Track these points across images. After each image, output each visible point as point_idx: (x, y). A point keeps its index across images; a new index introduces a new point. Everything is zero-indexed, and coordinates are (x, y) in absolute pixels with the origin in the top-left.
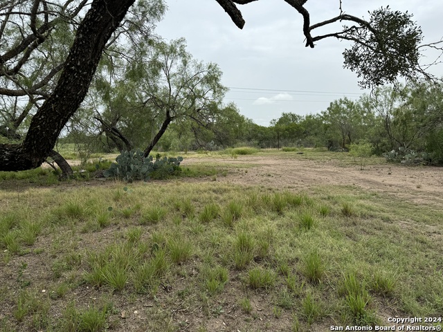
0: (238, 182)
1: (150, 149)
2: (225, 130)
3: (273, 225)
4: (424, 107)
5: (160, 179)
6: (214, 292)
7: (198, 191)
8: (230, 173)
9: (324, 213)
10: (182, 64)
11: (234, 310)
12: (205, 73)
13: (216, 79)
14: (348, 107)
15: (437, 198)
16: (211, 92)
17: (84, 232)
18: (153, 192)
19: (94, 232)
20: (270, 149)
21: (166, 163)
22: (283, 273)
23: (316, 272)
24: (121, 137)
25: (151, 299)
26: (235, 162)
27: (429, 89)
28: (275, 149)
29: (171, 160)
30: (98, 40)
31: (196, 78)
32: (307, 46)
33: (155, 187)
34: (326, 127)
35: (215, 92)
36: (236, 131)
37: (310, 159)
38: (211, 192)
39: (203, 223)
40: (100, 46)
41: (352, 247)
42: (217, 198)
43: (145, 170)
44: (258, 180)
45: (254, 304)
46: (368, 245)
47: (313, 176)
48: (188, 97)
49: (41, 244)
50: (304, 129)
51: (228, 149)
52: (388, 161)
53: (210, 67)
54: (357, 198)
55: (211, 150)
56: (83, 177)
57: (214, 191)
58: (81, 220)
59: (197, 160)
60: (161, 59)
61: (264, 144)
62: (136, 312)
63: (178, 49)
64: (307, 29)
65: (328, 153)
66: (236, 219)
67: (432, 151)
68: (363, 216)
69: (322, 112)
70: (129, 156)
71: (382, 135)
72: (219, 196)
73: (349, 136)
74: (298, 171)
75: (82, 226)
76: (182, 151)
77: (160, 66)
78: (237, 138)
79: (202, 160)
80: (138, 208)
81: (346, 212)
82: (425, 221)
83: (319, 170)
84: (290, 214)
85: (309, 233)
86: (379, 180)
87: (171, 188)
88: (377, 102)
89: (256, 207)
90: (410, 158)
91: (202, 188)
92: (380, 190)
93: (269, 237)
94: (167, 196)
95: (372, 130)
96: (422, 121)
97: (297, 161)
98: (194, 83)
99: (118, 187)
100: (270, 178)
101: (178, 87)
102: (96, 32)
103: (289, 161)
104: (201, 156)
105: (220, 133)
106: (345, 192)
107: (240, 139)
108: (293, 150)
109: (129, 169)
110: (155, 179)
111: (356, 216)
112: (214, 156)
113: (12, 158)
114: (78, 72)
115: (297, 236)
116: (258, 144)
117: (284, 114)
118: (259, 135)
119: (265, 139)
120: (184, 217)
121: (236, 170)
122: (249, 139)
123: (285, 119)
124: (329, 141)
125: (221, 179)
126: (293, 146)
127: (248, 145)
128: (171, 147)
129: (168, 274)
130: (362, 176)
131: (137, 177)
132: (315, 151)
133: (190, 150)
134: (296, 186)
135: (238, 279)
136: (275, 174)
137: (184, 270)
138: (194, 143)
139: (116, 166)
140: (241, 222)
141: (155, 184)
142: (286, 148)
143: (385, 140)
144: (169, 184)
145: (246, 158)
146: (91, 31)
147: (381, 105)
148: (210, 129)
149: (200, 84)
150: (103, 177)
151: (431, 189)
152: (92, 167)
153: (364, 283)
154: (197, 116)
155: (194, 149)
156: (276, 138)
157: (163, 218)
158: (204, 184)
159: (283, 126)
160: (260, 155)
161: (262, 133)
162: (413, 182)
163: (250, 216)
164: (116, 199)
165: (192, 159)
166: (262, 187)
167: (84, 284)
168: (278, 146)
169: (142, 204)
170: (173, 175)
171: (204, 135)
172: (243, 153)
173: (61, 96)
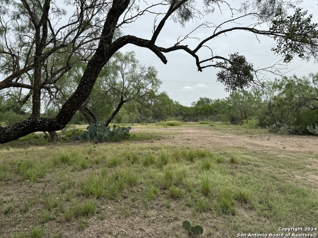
0: (168, 143)
1: (109, 121)
2: (159, 109)
3: (187, 168)
4: (292, 96)
5: (116, 141)
6: (151, 199)
7: (142, 149)
8: (163, 138)
9: (219, 162)
10: (132, 67)
11: (161, 207)
12: (147, 73)
13: (154, 76)
14: (244, 94)
15: (293, 154)
16: (151, 84)
17: (73, 171)
18: (112, 149)
19: (78, 171)
20: (191, 122)
21: (120, 131)
22: (190, 191)
23: (207, 189)
24: (90, 113)
25: (117, 201)
26: (166, 131)
27: (296, 84)
28: (195, 122)
29: (123, 129)
30: (97, 69)
31: (141, 76)
32: (198, 70)
33: (113, 146)
34: (230, 108)
35: (153, 84)
36: (167, 110)
37: (218, 130)
38: (150, 149)
39: (145, 166)
40: (98, 71)
41: (231, 179)
42: (153, 153)
43: (106, 135)
44: (181, 142)
45: (173, 204)
46: (241, 178)
47: (217, 140)
48: (135, 87)
49: (48, 177)
50: (215, 109)
51: (162, 122)
52: (270, 131)
53: (149, 68)
54: (243, 154)
55: (150, 122)
56: (65, 140)
57: (152, 149)
58: (69, 165)
59: (140, 130)
60: (119, 64)
61: (187, 119)
62: (109, 207)
63: (130, 58)
64: (198, 63)
65: (231, 126)
66: (165, 164)
67: (298, 125)
68: (243, 164)
69: (226, 98)
70: (96, 126)
71: (267, 114)
72: (155, 151)
73: (245, 114)
74: (208, 137)
75: (70, 168)
76: (130, 123)
77: (118, 68)
78: (168, 114)
79: (144, 130)
80: (104, 158)
81: (232, 161)
82: (280, 167)
83: (222, 136)
84: (198, 162)
85: (208, 172)
86: (260, 143)
87: (123, 147)
88: (263, 92)
89: (177, 158)
90: (284, 130)
91: (144, 147)
92: (259, 149)
93: (184, 174)
94: (122, 151)
95: (260, 110)
96: (291, 105)
97: (208, 131)
98: (140, 79)
99: (89, 146)
100: (189, 142)
101: (129, 81)
102: (97, 66)
103: (203, 131)
104: (143, 126)
105: (156, 111)
106: (235, 151)
107: (170, 115)
108: (207, 123)
109: (96, 135)
110: (113, 141)
111: (238, 164)
112: (152, 127)
113: (50, 125)
114: (88, 84)
115: (200, 173)
116: (183, 119)
117: (201, 98)
118: (184, 112)
119: (188, 115)
120: (133, 163)
121: (167, 136)
122: (177, 116)
123: (202, 102)
124: (232, 118)
125: (156, 141)
126: (207, 120)
127: (176, 120)
128: (122, 120)
129: (126, 190)
130: (250, 141)
131: (100, 140)
132: (222, 124)
133: (135, 122)
134: (205, 146)
135: (164, 193)
136: (193, 139)
137: (134, 189)
138: (138, 118)
139: (87, 132)
140: (167, 166)
141: (113, 144)
142: (202, 122)
143: (268, 117)
144: (122, 144)
145: (174, 129)
146: (95, 65)
147: (266, 94)
148: (149, 108)
149: (143, 79)
150: (78, 140)
151: (292, 149)
152: (69, 133)
153: (232, 195)
154: (141, 100)
155: (138, 122)
156: (196, 115)
157: (120, 164)
158: (145, 145)
159: (200, 107)
160: (184, 126)
161: (185, 111)
162: (282, 145)
163: (174, 163)
164: (89, 153)
165: (137, 129)
166: (183, 147)
167: (79, 195)
168: (197, 121)
169: (106, 156)
170: (124, 139)
171: (146, 112)
172: (172, 125)
173: (79, 95)
